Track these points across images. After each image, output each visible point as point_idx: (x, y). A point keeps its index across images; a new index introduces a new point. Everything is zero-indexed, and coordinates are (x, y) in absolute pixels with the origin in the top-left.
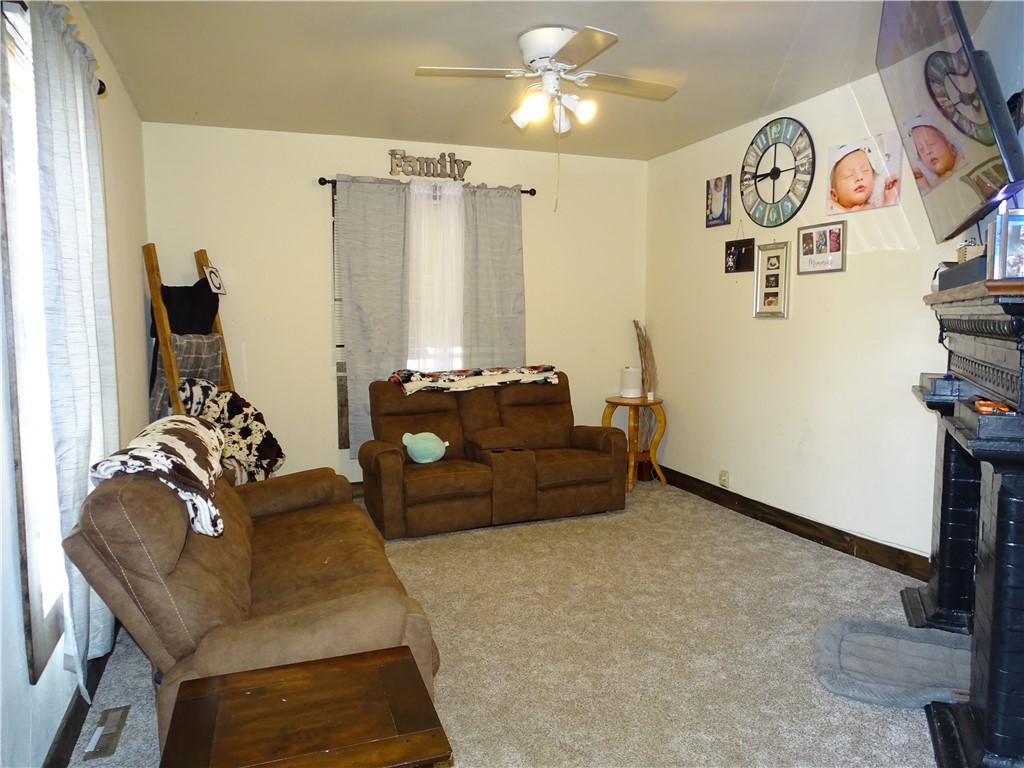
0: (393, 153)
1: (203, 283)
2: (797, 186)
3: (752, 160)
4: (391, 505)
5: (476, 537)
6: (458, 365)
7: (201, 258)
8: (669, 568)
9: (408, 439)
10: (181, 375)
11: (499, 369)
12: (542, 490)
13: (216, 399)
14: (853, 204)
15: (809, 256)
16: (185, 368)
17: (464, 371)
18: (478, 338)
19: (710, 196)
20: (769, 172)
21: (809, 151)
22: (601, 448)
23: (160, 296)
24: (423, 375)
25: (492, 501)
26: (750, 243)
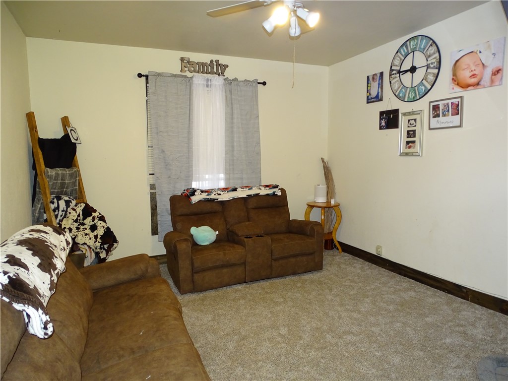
0: (182, 59)
1: (66, 137)
2: (428, 76)
3: (397, 62)
4: (184, 272)
5: (237, 291)
6: (222, 185)
7: (65, 121)
8: (359, 312)
9: (194, 230)
10: (52, 193)
11: (246, 187)
12: (275, 260)
13: (75, 208)
14: (468, 86)
15: (437, 119)
16: (55, 189)
17: (226, 189)
18: (233, 169)
19: (369, 85)
20: (409, 68)
21: (437, 54)
22: (308, 233)
23: (37, 144)
24: (202, 191)
25: (245, 268)
26: (396, 112)
